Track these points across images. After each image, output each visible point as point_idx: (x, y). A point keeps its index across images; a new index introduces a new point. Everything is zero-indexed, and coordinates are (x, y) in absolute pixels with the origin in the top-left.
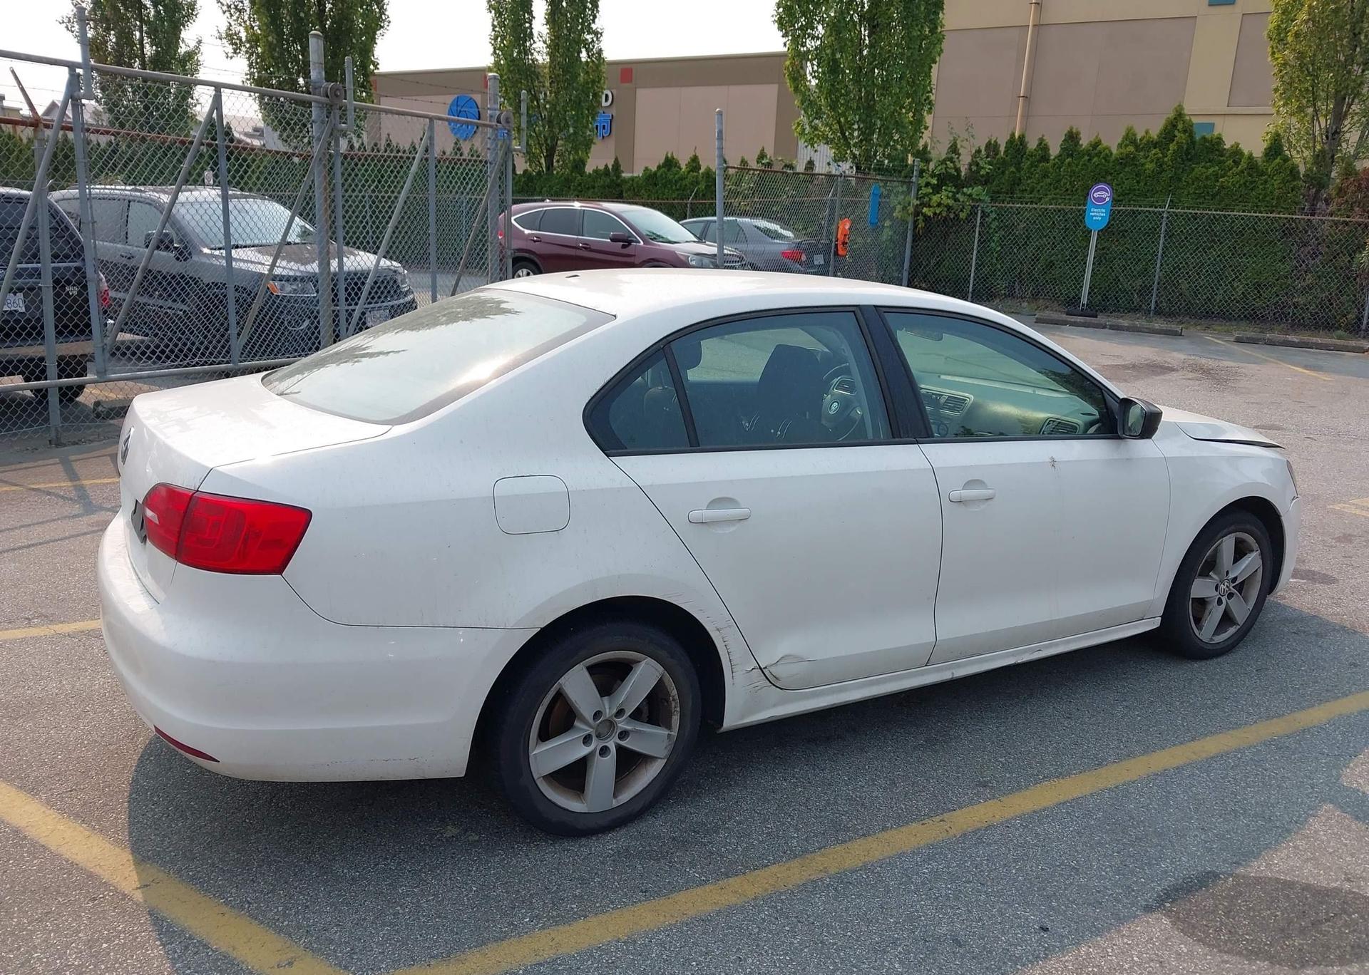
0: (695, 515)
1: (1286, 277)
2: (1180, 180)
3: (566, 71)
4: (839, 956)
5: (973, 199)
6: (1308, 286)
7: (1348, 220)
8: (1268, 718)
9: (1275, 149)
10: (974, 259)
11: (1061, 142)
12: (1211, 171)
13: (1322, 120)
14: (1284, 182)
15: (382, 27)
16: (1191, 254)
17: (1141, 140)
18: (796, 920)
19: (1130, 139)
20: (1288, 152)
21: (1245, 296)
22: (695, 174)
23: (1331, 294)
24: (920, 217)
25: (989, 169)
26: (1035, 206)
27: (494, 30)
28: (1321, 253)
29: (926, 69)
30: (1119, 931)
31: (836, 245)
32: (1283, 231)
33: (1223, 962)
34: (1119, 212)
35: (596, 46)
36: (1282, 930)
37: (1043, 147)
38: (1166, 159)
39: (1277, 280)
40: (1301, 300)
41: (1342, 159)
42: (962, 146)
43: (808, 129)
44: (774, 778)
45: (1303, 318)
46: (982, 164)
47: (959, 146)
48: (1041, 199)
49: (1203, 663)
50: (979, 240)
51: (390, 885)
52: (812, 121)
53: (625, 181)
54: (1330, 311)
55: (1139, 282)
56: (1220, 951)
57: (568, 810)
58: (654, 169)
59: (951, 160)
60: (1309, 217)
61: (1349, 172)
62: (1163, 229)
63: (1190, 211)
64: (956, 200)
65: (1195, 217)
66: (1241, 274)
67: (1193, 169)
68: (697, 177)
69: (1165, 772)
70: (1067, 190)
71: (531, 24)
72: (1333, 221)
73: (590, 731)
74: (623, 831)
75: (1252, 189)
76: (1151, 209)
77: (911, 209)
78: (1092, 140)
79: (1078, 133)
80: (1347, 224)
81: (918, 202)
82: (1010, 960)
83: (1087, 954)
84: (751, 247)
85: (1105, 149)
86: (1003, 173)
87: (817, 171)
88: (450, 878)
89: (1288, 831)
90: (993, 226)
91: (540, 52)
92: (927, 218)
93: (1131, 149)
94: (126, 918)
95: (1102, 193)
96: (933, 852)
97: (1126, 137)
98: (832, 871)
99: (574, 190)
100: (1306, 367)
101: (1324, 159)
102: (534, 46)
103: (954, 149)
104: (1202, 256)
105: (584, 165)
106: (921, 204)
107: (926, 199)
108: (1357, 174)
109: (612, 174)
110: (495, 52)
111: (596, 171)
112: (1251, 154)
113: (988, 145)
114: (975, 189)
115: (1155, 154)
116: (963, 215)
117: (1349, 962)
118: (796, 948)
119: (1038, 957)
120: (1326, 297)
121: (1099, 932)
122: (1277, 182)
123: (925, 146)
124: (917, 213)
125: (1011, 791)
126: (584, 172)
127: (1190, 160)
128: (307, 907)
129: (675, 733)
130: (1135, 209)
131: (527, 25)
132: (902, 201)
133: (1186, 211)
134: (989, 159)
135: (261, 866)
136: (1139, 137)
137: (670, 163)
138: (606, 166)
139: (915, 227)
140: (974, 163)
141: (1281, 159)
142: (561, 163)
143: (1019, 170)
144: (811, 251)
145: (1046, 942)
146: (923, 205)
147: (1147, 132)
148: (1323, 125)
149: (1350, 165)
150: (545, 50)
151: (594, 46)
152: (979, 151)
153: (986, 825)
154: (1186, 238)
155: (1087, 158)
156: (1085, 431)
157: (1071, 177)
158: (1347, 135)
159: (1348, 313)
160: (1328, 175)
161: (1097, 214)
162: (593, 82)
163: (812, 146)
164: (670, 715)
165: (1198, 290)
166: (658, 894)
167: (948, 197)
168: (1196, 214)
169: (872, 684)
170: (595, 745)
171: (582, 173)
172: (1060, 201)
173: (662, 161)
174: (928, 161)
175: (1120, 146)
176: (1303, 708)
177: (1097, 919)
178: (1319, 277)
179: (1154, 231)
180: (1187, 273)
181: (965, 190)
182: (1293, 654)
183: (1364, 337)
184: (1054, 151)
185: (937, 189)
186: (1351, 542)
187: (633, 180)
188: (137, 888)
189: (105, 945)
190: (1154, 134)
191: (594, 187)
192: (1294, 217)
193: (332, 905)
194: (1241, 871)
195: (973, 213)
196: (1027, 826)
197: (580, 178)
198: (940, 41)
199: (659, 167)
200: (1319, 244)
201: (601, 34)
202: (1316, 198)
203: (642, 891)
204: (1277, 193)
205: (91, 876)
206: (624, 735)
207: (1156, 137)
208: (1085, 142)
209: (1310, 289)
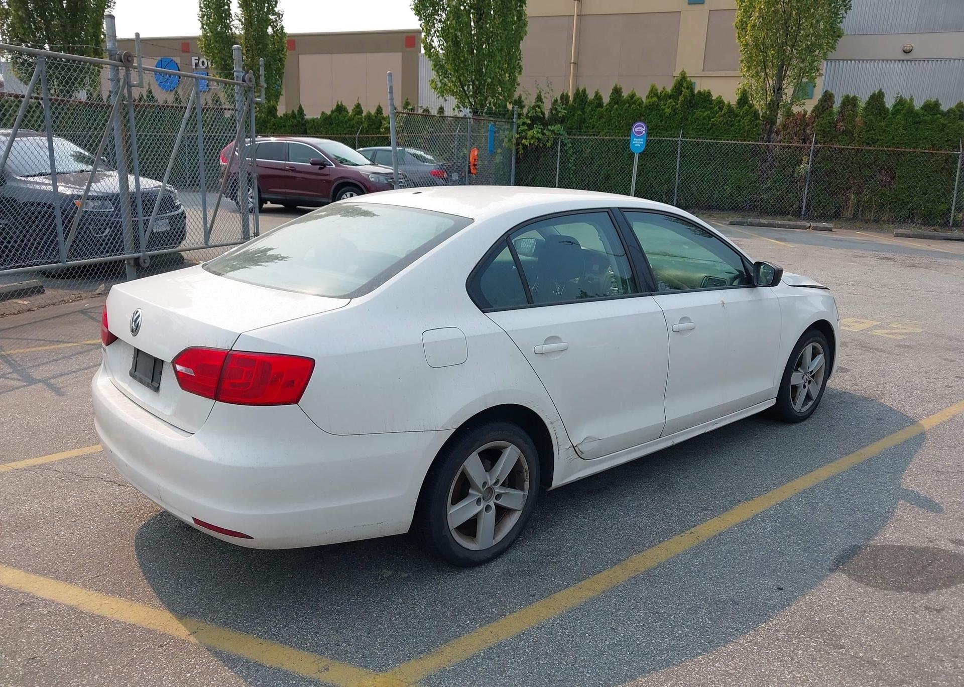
0: (539, 348)
1: (755, 182)
2: (687, 120)
3: (258, 43)
4: (671, 619)
5: (555, 134)
6: (769, 187)
7: (790, 145)
8: (847, 454)
9: (743, 100)
10: (557, 174)
11: (610, 94)
12: (706, 113)
13: (770, 81)
14: (751, 121)
15: (109, 7)
16: (697, 168)
17: (661, 93)
18: (634, 602)
19: (653, 93)
20: (751, 102)
21: (731, 195)
22: (360, 116)
23: (782, 192)
24: (520, 146)
25: (565, 113)
26: (596, 137)
27: (201, 10)
28: (775, 167)
29: (517, 44)
30: (822, 585)
31: (469, 166)
32: (752, 153)
33: (885, 595)
34: (650, 141)
35: (279, 24)
36: (908, 573)
37: (598, 97)
38: (677, 106)
39: (750, 184)
40: (764, 197)
41: (784, 106)
42: (545, 97)
43: (439, 85)
44: (578, 518)
45: (767, 208)
46: (559, 109)
47: (542, 97)
48: (599, 132)
49: (797, 425)
50: (560, 161)
51: (365, 612)
52: (442, 79)
53: (307, 122)
54: (783, 203)
55: (666, 187)
56: (881, 589)
57: (468, 549)
58: (329, 113)
59: (539, 107)
60: (767, 143)
61: (789, 114)
62: (679, 152)
63: (695, 140)
64: (544, 134)
65: (698, 144)
66: (728, 181)
67: (695, 113)
68: (361, 119)
69: (805, 491)
70: (616, 126)
71: (229, 7)
72: (781, 146)
73: (480, 495)
74: (500, 560)
75: (731, 126)
76: (670, 139)
77: (514, 141)
78: (630, 93)
79: (620, 89)
80: (789, 147)
81: (518, 136)
82: (770, 609)
83: (811, 600)
84: (407, 168)
85: (639, 99)
86: (573, 115)
87: (446, 114)
88: (403, 603)
89: (887, 518)
90: (570, 152)
91: (237, 27)
92: (525, 147)
93: (655, 99)
94: (193, 655)
95: (640, 129)
96: (695, 552)
97: (651, 91)
98: (642, 570)
99: (270, 129)
100: (777, 239)
101: (773, 106)
102: (233, 23)
103: (539, 99)
104: (704, 169)
105: (276, 110)
106: (520, 137)
107: (524, 134)
108: (794, 115)
109: (297, 116)
110: (202, 27)
111: (285, 115)
112: (729, 103)
113: (562, 97)
114: (556, 126)
115: (670, 103)
116: (548, 145)
117: (949, 586)
118: (643, 618)
119: (784, 605)
120: (780, 194)
121: (810, 587)
122: (746, 121)
123: (520, 97)
124: (518, 144)
125: (724, 512)
126: (277, 116)
127: (692, 107)
128: (317, 632)
129: (526, 493)
130: (660, 139)
131: (226, 7)
132: (508, 135)
133: (692, 140)
134: (564, 106)
135: (269, 611)
136: (659, 92)
137: (340, 109)
138: (293, 111)
139: (517, 153)
140: (554, 108)
141: (748, 106)
142: (258, 109)
143: (584, 113)
144: (449, 170)
145: (785, 596)
146: (522, 138)
147: (664, 88)
148: (771, 84)
149: (789, 109)
150: (241, 27)
151: (277, 24)
152: (556, 101)
153: (718, 533)
154: (693, 157)
155: (628, 105)
156: (731, 284)
157: (618, 118)
158: (786, 90)
159: (793, 204)
160: (776, 116)
161: (638, 143)
162: (279, 50)
163: (443, 96)
164: (524, 481)
165: (702, 191)
166: (541, 597)
167: (538, 132)
168: (698, 142)
169: (630, 452)
170: (483, 505)
171: (275, 116)
172: (612, 134)
173: (334, 107)
174: (522, 107)
175: (648, 97)
176: (863, 447)
177: (807, 580)
178: (775, 182)
179: (674, 152)
180: (696, 180)
181: (549, 127)
182: (844, 415)
183: (804, 219)
184: (606, 100)
185: (530, 127)
186: (847, 346)
187: (314, 121)
188: (189, 635)
189: (188, 675)
190: (669, 89)
191: (285, 126)
192: (758, 143)
193: (333, 629)
194: (871, 543)
195: (555, 143)
196: (742, 531)
197: (273, 119)
198: (525, 25)
199: (332, 112)
200: (774, 161)
201: (282, 15)
202: (770, 131)
203: (531, 596)
204: (746, 128)
205: (149, 631)
206: (498, 496)
207: (670, 92)
208: (625, 94)
209: (770, 190)
